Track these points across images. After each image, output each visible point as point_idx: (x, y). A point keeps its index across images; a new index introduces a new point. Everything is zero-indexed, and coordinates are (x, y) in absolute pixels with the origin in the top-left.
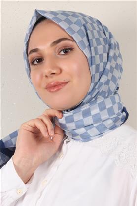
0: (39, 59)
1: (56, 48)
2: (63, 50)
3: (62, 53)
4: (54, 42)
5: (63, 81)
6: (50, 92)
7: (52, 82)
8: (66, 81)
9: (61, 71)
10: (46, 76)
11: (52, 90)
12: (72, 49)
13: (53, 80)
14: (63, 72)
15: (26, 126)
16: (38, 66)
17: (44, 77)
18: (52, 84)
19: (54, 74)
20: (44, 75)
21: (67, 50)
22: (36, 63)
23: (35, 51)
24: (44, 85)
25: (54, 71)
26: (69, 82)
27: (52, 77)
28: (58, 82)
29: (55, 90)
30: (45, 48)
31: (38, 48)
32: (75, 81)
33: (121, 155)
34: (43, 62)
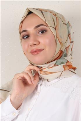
0: (27, 36)
1: (37, 30)
2: (41, 31)
3: (40, 33)
4: (36, 27)
5: (40, 49)
6: (33, 55)
7: (34, 49)
8: (42, 49)
9: (39, 43)
10: (31, 46)
11: (34, 54)
12: (46, 31)
13: (35, 48)
14: (40, 44)
15: (18, 76)
16: (27, 40)
17: (30, 46)
18: (34, 50)
19: (35, 44)
20: (30, 45)
21: (43, 31)
22: (25, 38)
23: (25, 31)
24: (30, 51)
25: (35, 43)
26: (44, 49)
27: (34, 46)
28: (37, 49)
29: (36, 54)
30: (31, 30)
31: (27, 29)
32: (47, 49)
33: (73, 92)
34: (30, 37)
